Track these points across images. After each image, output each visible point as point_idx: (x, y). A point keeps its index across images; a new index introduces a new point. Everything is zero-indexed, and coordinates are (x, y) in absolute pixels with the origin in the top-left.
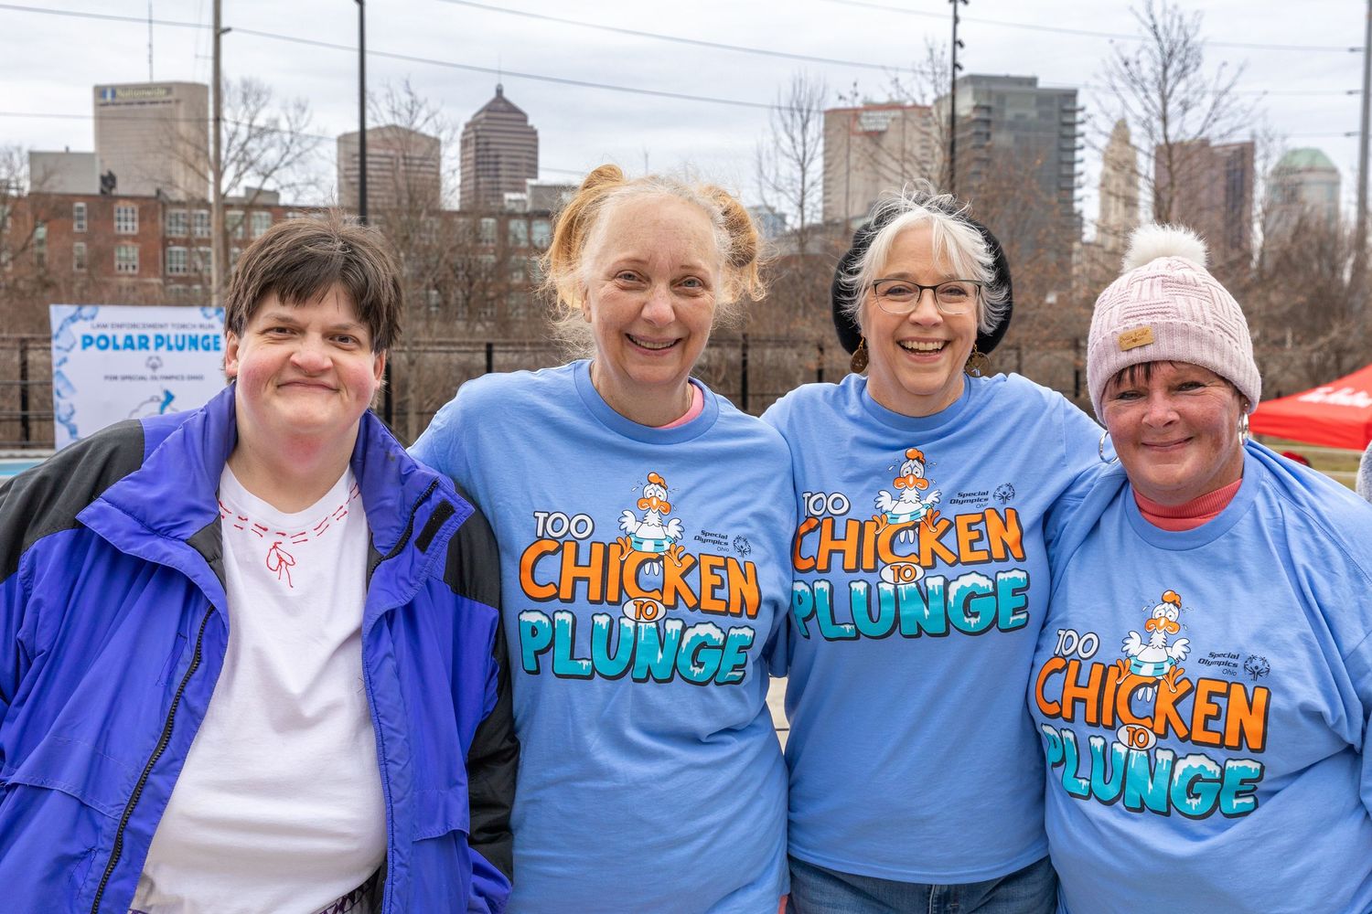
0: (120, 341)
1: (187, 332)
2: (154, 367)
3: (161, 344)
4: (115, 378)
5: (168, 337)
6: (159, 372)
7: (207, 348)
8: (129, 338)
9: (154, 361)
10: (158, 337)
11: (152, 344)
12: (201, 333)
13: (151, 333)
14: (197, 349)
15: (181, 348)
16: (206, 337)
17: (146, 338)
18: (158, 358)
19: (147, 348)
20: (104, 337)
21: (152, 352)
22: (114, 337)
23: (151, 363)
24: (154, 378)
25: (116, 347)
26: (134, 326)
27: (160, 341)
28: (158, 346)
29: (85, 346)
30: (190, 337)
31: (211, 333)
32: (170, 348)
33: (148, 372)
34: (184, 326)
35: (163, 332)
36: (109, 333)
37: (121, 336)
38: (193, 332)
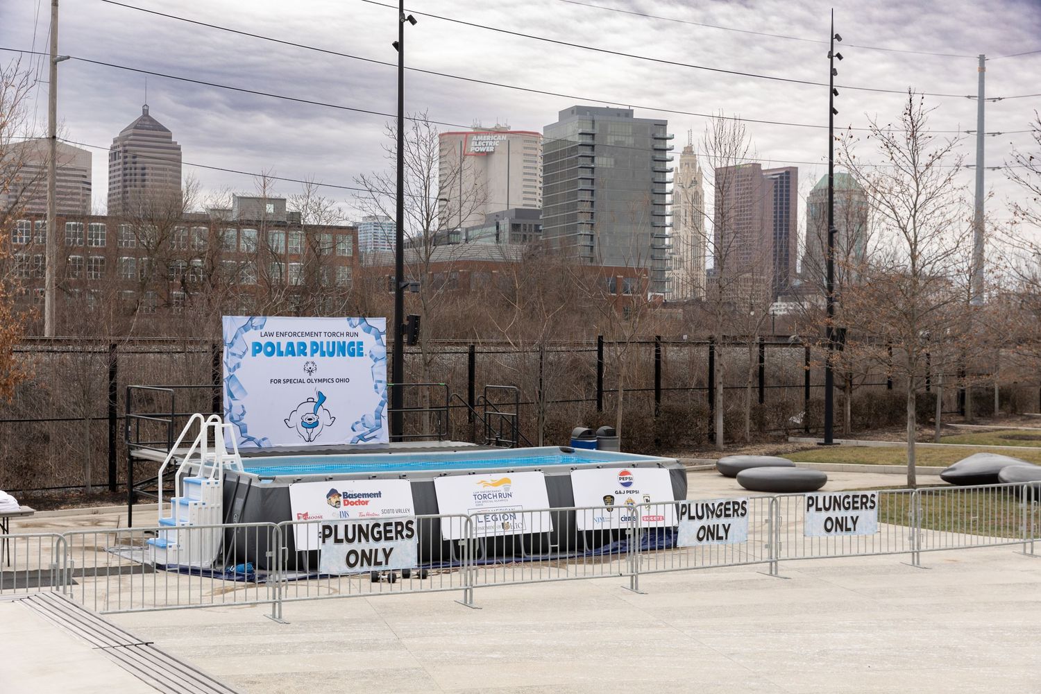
0: (283, 349)
1: (336, 339)
2: (310, 371)
3: (316, 351)
4: (279, 381)
5: (322, 343)
6: (314, 376)
7: (352, 354)
8: (290, 344)
9: (310, 365)
10: (314, 344)
11: (308, 351)
12: (348, 340)
13: (308, 340)
14: (344, 355)
15: (332, 354)
16: (352, 344)
17: (304, 345)
18: (313, 363)
19: (305, 354)
20: (270, 344)
21: (308, 358)
22: (279, 344)
23: (308, 367)
24: (310, 381)
25: (281, 354)
26: (295, 334)
27: (316, 347)
28: (314, 352)
29: (255, 352)
30: (339, 342)
31: (355, 339)
32: (323, 354)
33: (306, 376)
34: (334, 334)
35: (317, 340)
36: (274, 340)
37: (284, 341)
38: (341, 339)
